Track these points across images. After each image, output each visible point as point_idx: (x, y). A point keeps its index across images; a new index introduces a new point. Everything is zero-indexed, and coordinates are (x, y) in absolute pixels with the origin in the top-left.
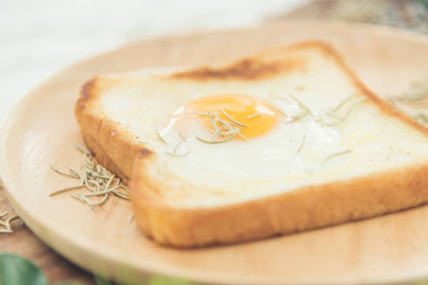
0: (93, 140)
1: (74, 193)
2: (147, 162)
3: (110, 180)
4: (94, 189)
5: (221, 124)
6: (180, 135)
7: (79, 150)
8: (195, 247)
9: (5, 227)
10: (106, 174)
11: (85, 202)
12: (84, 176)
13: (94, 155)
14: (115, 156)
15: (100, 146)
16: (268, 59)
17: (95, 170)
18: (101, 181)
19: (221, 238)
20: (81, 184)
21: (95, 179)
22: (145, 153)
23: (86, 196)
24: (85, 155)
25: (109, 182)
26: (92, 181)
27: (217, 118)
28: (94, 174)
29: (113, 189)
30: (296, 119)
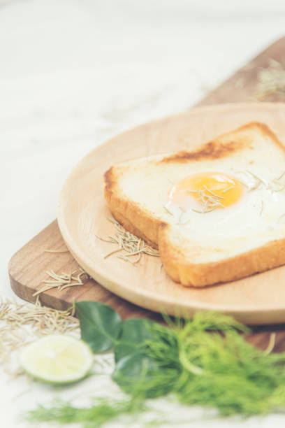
0: (121, 215)
1: (118, 254)
2: (166, 231)
3: (139, 243)
4: (131, 250)
5: (206, 198)
6: (180, 208)
7: (110, 221)
8: (207, 287)
9: (78, 282)
10: (135, 239)
11: (127, 261)
12: (121, 242)
13: (121, 224)
14: (141, 227)
15: (126, 219)
16: (225, 141)
17: (126, 236)
18: (133, 244)
19: (223, 279)
20: (120, 248)
21: (128, 242)
22: (164, 225)
23: (127, 256)
24: (115, 225)
25: (138, 244)
26: (127, 245)
27: (204, 195)
28: (127, 239)
29: (144, 250)
30: (253, 189)
